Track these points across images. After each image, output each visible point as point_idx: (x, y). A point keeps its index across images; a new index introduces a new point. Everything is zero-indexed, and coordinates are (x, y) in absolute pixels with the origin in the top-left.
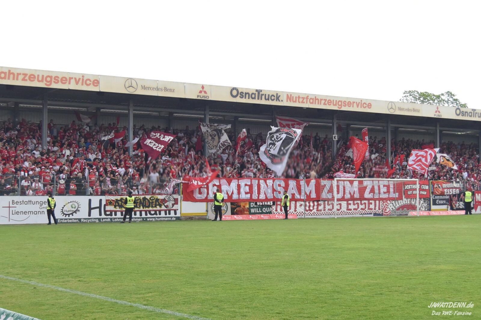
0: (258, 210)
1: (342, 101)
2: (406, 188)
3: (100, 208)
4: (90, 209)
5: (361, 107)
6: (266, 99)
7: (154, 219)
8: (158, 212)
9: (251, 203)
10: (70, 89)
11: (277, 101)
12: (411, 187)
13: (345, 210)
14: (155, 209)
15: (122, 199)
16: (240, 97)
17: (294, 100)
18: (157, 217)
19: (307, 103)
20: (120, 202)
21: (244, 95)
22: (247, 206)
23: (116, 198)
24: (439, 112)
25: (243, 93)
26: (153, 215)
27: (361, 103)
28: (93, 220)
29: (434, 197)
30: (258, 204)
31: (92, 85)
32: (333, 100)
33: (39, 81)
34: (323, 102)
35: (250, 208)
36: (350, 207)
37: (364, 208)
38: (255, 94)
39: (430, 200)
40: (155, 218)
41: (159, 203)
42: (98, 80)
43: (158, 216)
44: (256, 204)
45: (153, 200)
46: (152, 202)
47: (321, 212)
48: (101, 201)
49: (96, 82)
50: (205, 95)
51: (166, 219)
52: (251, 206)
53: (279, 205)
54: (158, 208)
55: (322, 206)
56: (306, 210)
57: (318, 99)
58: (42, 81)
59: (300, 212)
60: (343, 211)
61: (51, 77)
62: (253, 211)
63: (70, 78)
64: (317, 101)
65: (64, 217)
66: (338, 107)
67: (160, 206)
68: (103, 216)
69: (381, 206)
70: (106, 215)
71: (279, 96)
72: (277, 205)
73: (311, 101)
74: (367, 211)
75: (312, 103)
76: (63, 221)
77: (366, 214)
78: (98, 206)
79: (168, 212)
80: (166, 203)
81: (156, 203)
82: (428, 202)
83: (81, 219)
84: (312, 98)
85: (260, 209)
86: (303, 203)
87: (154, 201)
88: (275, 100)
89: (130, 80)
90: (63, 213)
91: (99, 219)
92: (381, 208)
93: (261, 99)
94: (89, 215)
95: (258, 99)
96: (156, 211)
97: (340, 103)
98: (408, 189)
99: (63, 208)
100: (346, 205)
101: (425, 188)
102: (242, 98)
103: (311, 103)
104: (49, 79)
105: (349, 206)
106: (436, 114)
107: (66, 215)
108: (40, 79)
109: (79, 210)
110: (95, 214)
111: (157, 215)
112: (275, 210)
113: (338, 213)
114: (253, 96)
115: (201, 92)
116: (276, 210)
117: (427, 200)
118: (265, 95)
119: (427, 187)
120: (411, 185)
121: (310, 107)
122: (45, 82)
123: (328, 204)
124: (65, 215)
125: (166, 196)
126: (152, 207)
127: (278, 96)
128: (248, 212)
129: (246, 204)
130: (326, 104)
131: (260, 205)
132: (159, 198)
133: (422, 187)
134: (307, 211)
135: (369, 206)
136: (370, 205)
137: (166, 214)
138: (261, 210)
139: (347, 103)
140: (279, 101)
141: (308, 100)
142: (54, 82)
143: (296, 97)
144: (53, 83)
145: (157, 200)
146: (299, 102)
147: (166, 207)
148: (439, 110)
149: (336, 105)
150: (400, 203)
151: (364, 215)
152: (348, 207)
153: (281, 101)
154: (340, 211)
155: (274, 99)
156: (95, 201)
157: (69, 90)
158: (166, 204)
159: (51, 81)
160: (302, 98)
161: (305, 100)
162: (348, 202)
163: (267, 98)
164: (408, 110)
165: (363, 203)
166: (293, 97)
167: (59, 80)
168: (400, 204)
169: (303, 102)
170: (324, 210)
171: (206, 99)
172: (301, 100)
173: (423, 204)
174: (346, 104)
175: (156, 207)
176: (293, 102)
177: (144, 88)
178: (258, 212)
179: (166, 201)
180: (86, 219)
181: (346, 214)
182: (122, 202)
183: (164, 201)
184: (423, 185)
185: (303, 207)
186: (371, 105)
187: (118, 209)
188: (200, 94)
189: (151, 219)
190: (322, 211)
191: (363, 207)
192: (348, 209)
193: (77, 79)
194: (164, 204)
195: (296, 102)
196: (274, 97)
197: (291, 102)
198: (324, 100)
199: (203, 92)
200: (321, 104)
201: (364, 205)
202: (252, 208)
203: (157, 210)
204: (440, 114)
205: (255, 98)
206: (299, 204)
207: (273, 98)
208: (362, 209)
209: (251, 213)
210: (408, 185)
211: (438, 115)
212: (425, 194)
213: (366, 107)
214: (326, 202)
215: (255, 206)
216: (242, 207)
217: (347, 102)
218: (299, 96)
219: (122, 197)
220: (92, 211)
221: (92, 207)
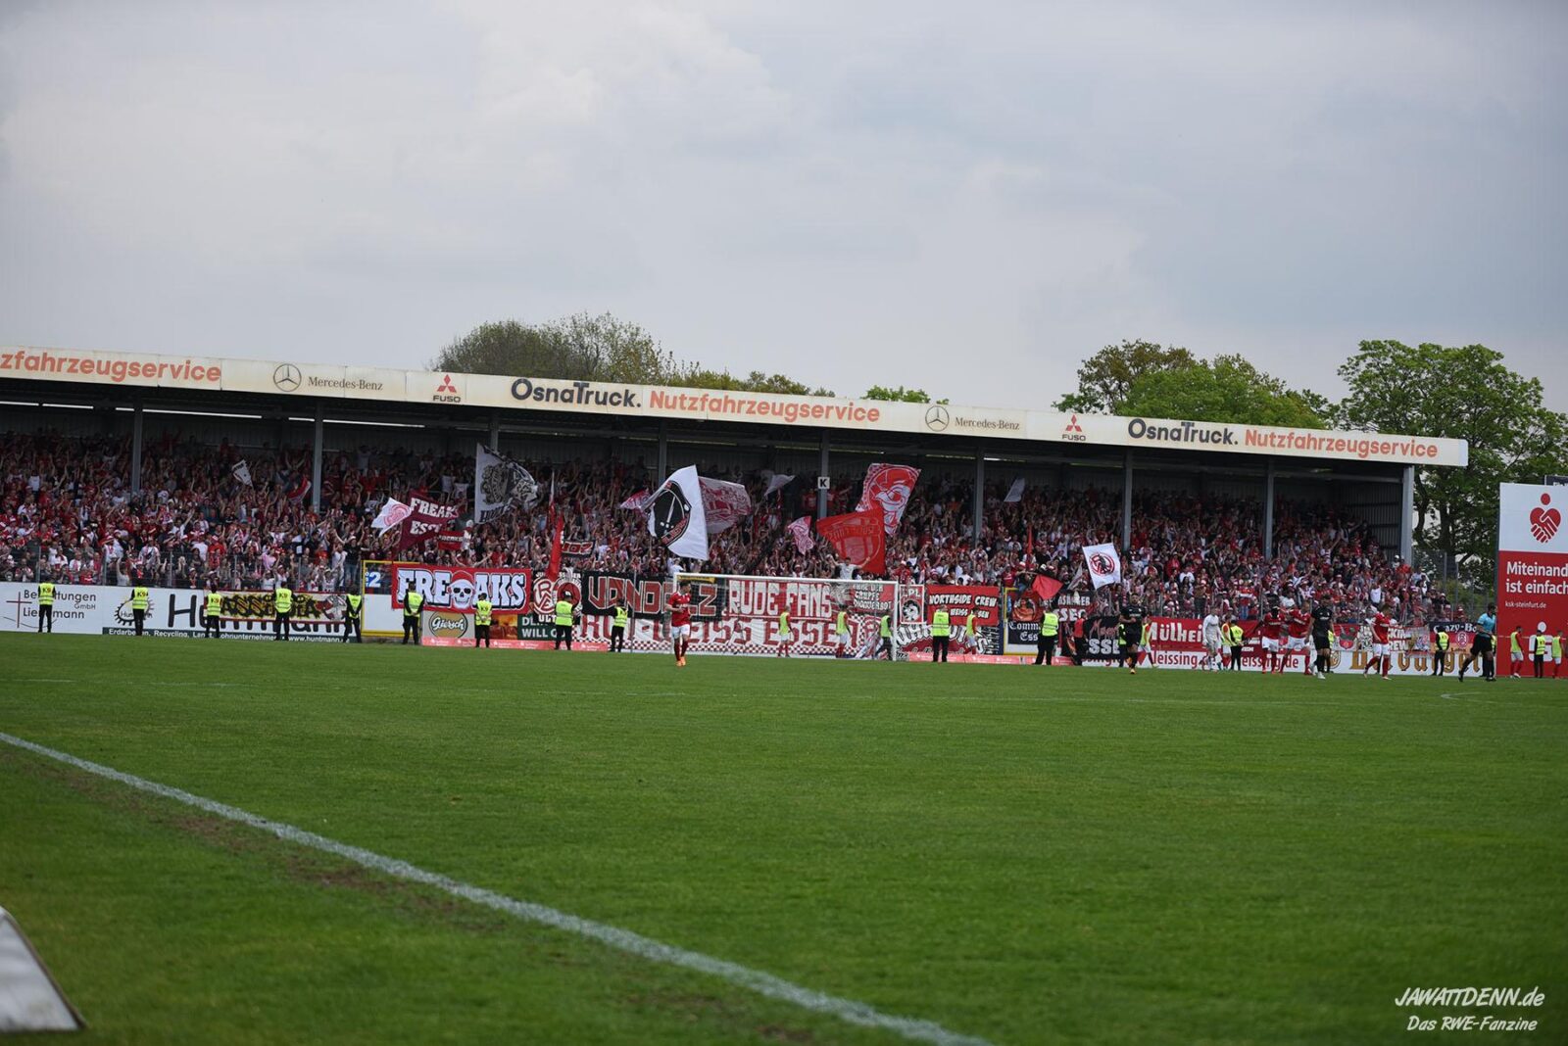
0: (541, 633)
1: (797, 405)
2: (931, 602)
3: (192, 611)
4: (173, 613)
5: (849, 418)
6: (598, 402)
7: (302, 639)
8: (311, 626)
9: (524, 619)
10: (161, 385)
11: (625, 405)
12: (945, 599)
13: (761, 642)
14: (304, 619)
15: (236, 597)
16: (534, 398)
17: (670, 404)
18: (310, 636)
19: (703, 409)
20: (233, 604)
21: (545, 393)
22: (515, 624)
23: (225, 596)
24: (1078, 429)
25: (542, 390)
26: (302, 630)
27: (851, 410)
28: (177, 634)
29: (1015, 625)
30: (541, 619)
31: (205, 378)
32: (774, 404)
33: (100, 372)
34: (745, 407)
35: (520, 628)
36: (773, 637)
37: (812, 641)
38: (573, 391)
39: (1001, 632)
40: (305, 636)
41: (313, 608)
42: (219, 367)
43: (312, 633)
44: (536, 619)
45: (301, 602)
46: (301, 607)
47: (697, 645)
48: (194, 598)
49: (215, 373)
50: (453, 395)
51: (330, 640)
52: (524, 624)
53: (590, 624)
54: (312, 618)
55: (701, 632)
56: (656, 637)
57: (733, 402)
58: (106, 372)
59: (642, 642)
60: (754, 646)
61: (124, 365)
62: (526, 633)
63: (163, 366)
64: (730, 406)
65: (121, 625)
66: (787, 419)
67: (317, 615)
68: (198, 627)
69: (858, 639)
70: (202, 624)
71: (633, 395)
72: (586, 624)
73: (715, 405)
74: (819, 647)
75: (718, 409)
76: (119, 632)
77: (816, 654)
78: (189, 608)
79: (332, 626)
80: (328, 609)
81: (307, 608)
82: (993, 635)
83: (154, 630)
84: (718, 398)
85: (544, 630)
86: (651, 623)
87: (304, 604)
88: (622, 403)
89: (286, 367)
90: (119, 617)
91: (190, 633)
92: (858, 644)
93: (587, 402)
94: (171, 623)
95: (579, 401)
96: (307, 624)
97: (791, 410)
98: (936, 603)
99: (119, 608)
100: (763, 632)
101: (986, 604)
102: (540, 399)
103: (712, 409)
104: (119, 368)
105: (772, 635)
106: (1068, 433)
107: (125, 621)
108: (103, 368)
109: (150, 615)
110: (182, 622)
111: (309, 630)
112: (579, 633)
113: (742, 648)
114: (567, 396)
115: (441, 389)
116: (584, 635)
117: (992, 630)
118: (598, 393)
119: (993, 602)
120: (947, 596)
121: (710, 418)
122: (111, 374)
123: (716, 629)
124: (122, 622)
125: (328, 595)
126: (299, 615)
127: (629, 395)
128: (515, 636)
129: (511, 619)
130: (754, 413)
131: (544, 623)
132: (314, 599)
133: (979, 601)
134: (661, 640)
135: (825, 638)
136: (830, 635)
137: (329, 630)
138: (548, 633)
139: (810, 410)
140: (632, 405)
141: (707, 404)
142: (130, 374)
143: (675, 398)
144: (127, 374)
145: (311, 602)
146: (683, 408)
147: (330, 616)
148: (1077, 424)
149: (780, 413)
150: (913, 636)
151: (811, 657)
152: (767, 636)
153: (635, 404)
154: (747, 645)
155: (619, 403)
156: (183, 598)
157: (159, 388)
158: (328, 612)
159: (123, 373)
160: (691, 399)
161: (698, 404)
162: (768, 625)
163: (601, 399)
164: (986, 424)
165: (808, 629)
166: (667, 397)
167: (141, 369)
168: (914, 638)
169: (692, 408)
170: (706, 641)
171: (453, 403)
172: (687, 403)
173: (980, 640)
174: (808, 412)
175: (307, 615)
176: (668, 407)
177: (314, 381)
178: (538, 636)
179: (330, 607)
180: (163, 631)
181: (763, 652)
182: (237, 603)
183: (324, 605)
184: (983, 598)
185: (651, 631)
186: (878, 414)
187: (228, 615)
188: (440, 394)
189: (297, 639)
190: (700, 643)
191: (810, 637)
192: (767, 642)
193: (176, 367)
194: (324, 612)
195: (674, 407)
196: (620, 397)
197: (660, 407)
198: (749, 403)
199: (447, 390)
200: (739, 411)
201: (812, 635)
202: (525, 627)
203: (311, 623)
204: (1079, 434)
205: (570, 400)
206: (642, 626)
207: (615, 399)
208: (805, 643)
209: (520, 637)
210: (937, 596)
211: (1076, 437)
212: (987, 616)
213: (863, 417)
214: (711, 624)
215: (532, 624)
216: (501, 624)
217: (812, 406)
218: (683, 395)
219: (237, 593)
220: (176, 617)
221: (176, 609)
